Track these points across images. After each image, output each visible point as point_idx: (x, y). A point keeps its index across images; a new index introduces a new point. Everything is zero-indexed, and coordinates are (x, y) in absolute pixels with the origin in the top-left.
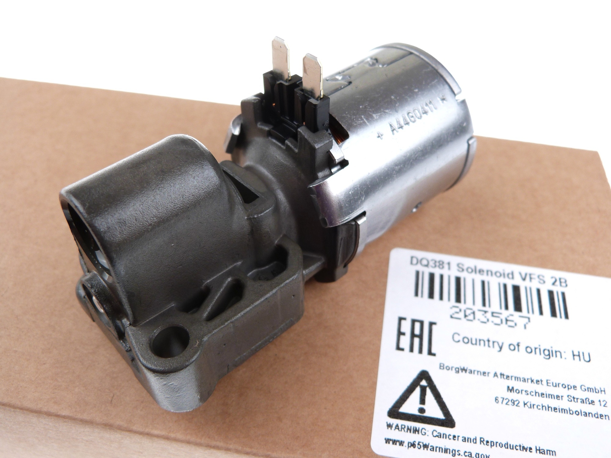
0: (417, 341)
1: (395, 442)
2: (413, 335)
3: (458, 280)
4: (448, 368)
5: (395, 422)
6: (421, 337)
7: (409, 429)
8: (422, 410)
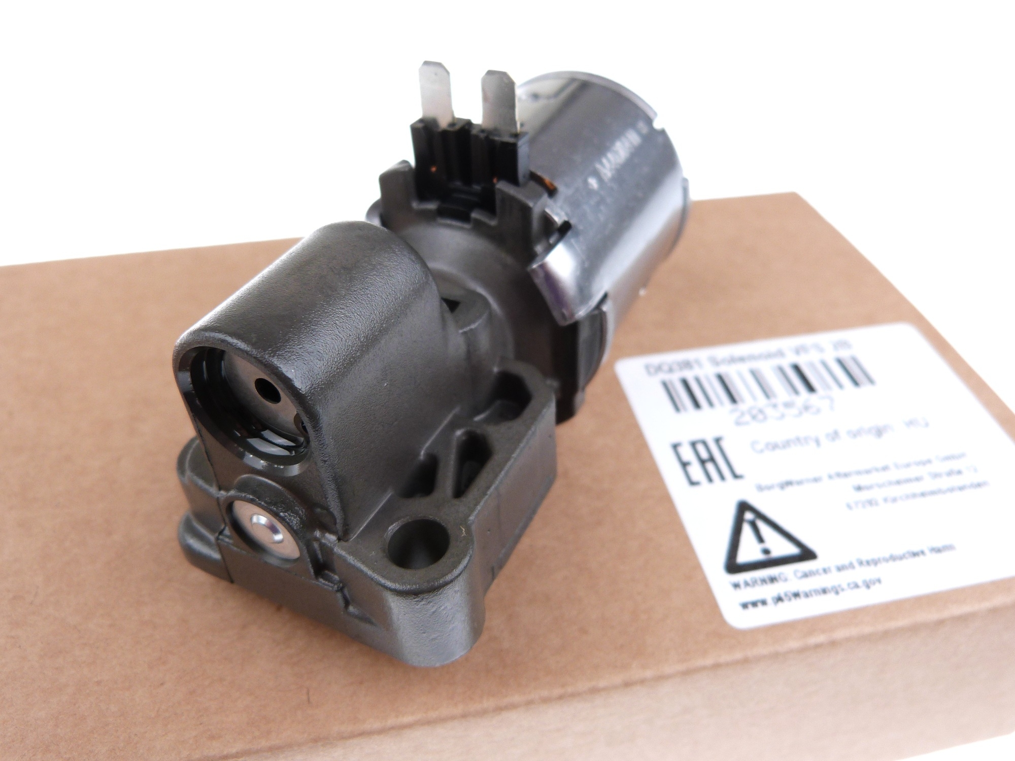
0: (710, 467)
1: (754, 604)
2: (703, 462)
3: (721, 378)
4: (769, 488)
5: (741, 577)
6: (712, 459)
7: (764, 581)
8: (766, 552)
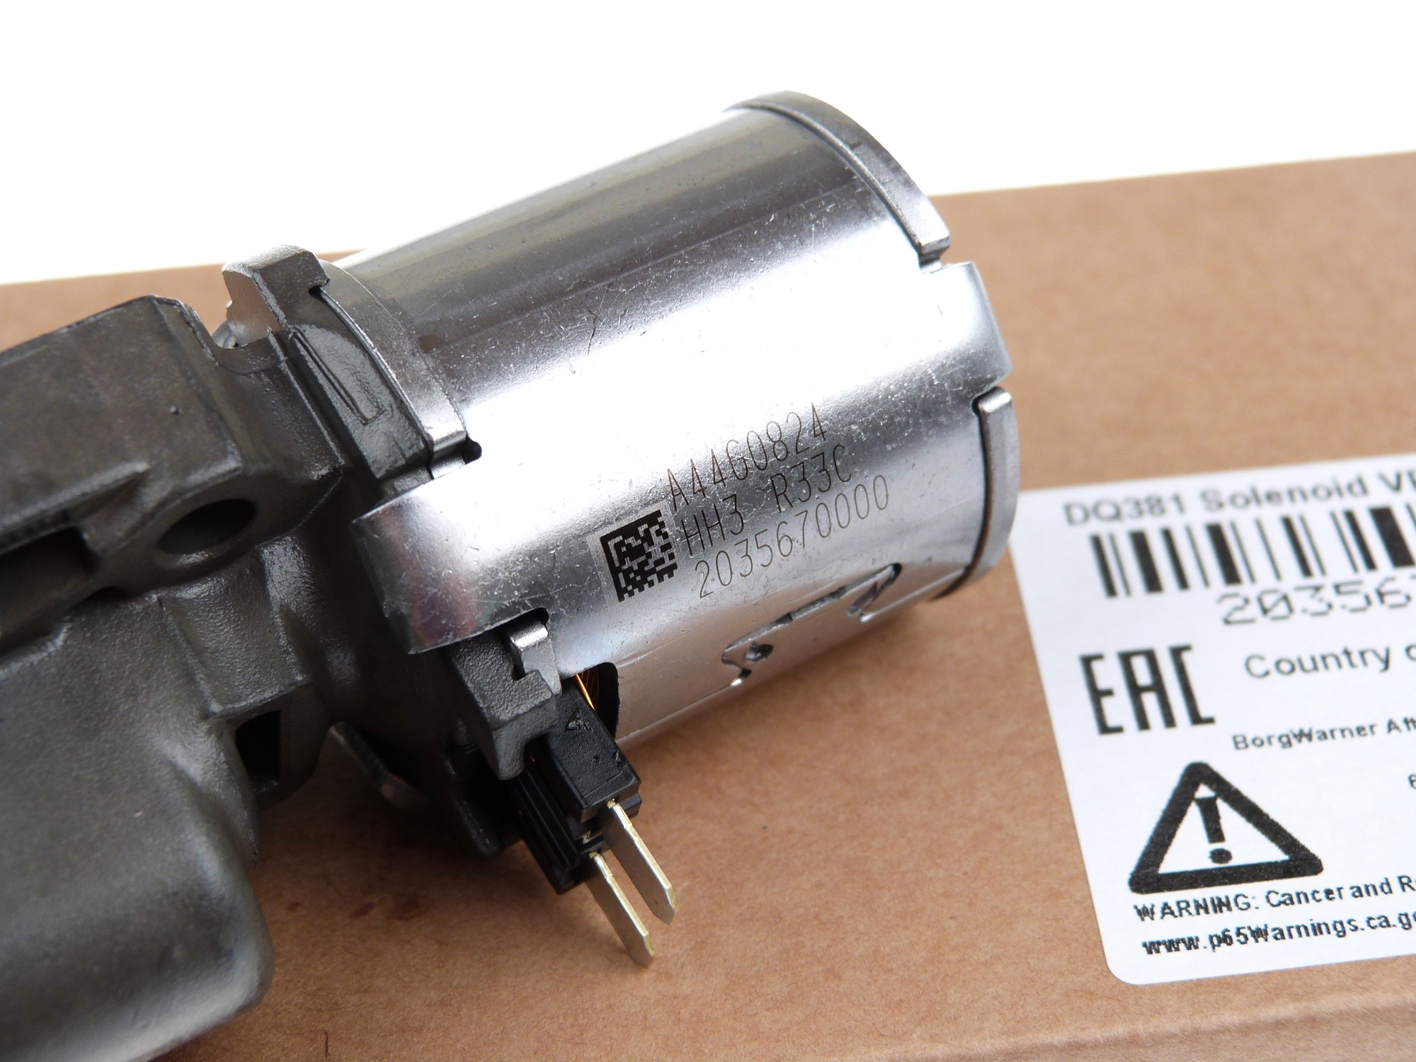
0: (1150, 701)
1: (1172, 945)
2: (1136, 691)
3: (1216, 533)
4: (1259, 743)
5: (1155, 900)
6: (1158, 687)
7: (1201, 907)
8: (1220, 856)
